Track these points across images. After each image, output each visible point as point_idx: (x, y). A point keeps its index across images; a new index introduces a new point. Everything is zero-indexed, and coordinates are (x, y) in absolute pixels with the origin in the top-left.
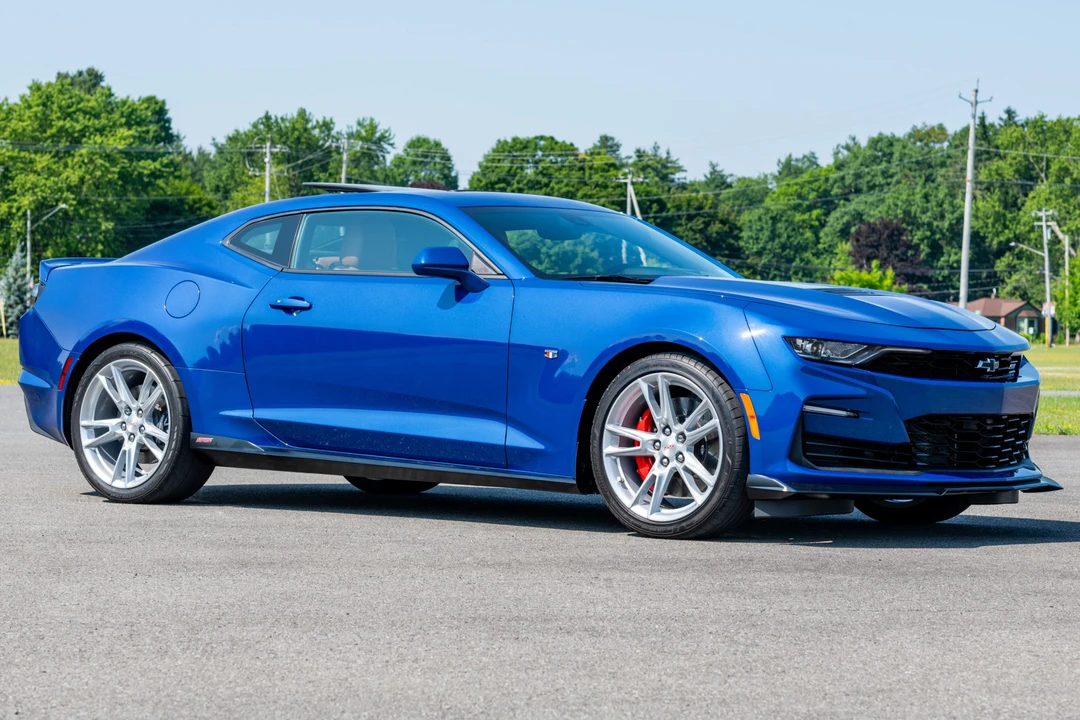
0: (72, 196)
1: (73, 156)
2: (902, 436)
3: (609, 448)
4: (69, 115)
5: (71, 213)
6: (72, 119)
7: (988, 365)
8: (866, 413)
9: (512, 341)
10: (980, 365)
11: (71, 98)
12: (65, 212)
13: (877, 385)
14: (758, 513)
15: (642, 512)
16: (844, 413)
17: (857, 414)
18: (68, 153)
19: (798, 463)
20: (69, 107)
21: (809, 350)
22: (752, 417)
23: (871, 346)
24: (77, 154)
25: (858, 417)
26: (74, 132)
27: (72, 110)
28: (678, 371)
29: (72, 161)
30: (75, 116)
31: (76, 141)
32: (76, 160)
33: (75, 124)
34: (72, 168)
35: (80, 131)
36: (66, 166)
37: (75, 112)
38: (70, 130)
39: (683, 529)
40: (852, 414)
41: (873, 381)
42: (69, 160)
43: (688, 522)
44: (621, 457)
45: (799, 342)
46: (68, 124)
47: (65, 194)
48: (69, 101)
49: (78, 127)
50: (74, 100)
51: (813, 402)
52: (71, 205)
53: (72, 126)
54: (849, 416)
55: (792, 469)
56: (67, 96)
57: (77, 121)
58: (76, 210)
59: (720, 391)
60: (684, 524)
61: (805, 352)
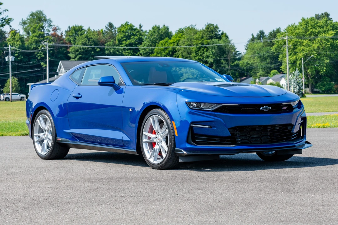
0: (316, 53)
1: (316, 40)
2: (228, 133)
3: (144, 140)
4: (314, 28)
5: (315, 58)
6: (315, 29)
7: (265, 108)
8: (214, 127)
9: (123, 106)
10: (261, 108)
11: (314, 22)
12: (314, 58)
13: (216, 117)
14: (180, 161)
15: (152, 160)
16: (208, 127)
17: (211, 127)
18: (314, 39)
19: (190, 144)
20: (314, 25)
21: (195, 106)
22: (175, 129)
23: (219, 104)
24: (317, 39)
25: (211, 128)
26: (316, 33)
27: (315, 26)
28: (159, 114)
29: (315, 42)
30: (316, 28)
31: (317, 36)
32: (316, 41)
33: (316, 30)
34: (315, 44)
35: (318, 32)
36: (313, 43)
37: (316, 27)
38: (314, 32)
39: (161, 166)
40: (210, 127)
41: (215, 116)
42: (314, 41)
43: (162, 164)
44: (148, 143)
45: (192, 103)
46: (314, 30)
47: (313, 52)
48: (314, 23)
49: (317, 31)
50: (315, 23)
51: (194, 123)
52: (315, 56)
53: (315, 31)
54: (209, 128)
55: (188, 146)
56: (313, 22)
57: (317, 29)
58: (317, 57)
59: (168, 120)
60: (161, 165)
61: (194, 107)
